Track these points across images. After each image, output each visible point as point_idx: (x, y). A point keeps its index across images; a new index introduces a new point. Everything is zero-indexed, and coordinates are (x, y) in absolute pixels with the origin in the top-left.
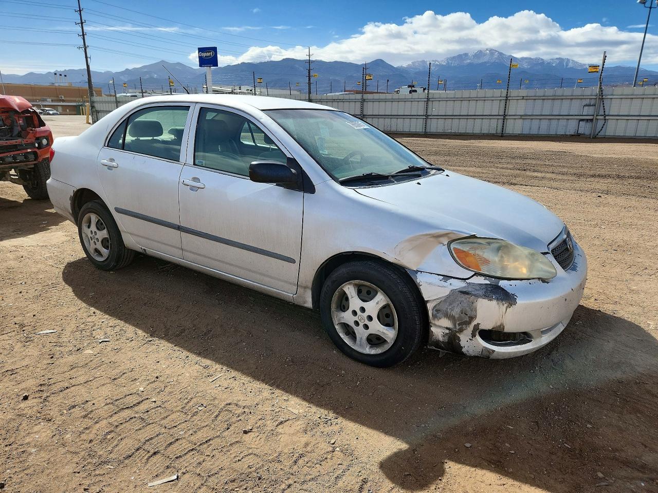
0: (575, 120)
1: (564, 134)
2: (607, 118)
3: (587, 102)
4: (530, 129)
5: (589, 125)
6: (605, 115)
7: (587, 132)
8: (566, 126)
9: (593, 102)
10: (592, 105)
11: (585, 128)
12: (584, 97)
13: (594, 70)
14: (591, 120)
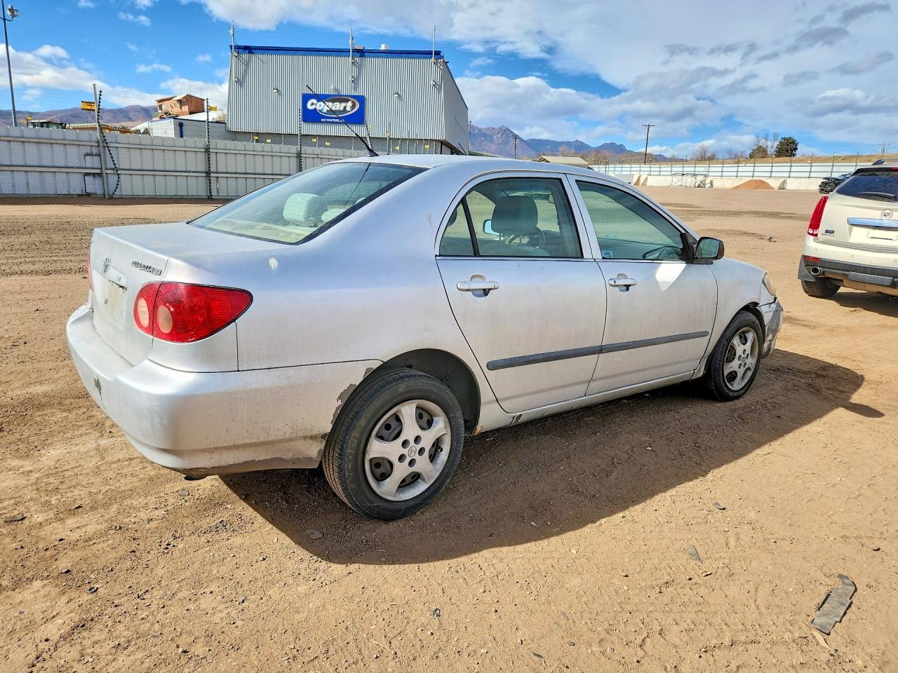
0: (78, 175)
1: (67, 193)
2: (119, 172)
3: (88, 150)
4: (14, 186)
5: (98, 181)
6: (116, 169)
7: (99, 191)
8: (68, 182)
9: (95, 151)
10: (96, 155)
11: (93, 186)
12: (82, 143)
13: (89, 108)
14: (100, 175)
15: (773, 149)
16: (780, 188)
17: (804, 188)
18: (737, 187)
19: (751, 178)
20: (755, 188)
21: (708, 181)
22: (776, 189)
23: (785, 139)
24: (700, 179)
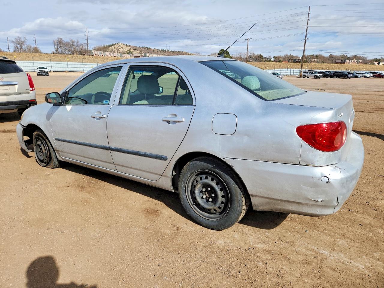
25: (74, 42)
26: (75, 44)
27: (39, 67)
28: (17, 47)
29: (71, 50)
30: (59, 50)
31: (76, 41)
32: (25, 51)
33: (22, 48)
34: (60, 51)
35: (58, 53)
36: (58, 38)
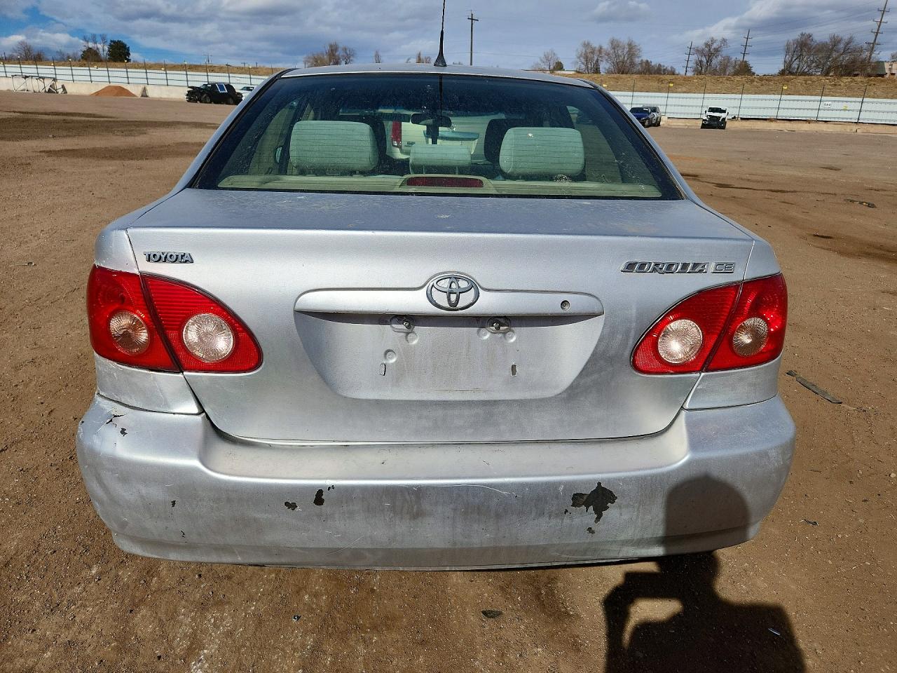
15: (105, 53)
16: (142, 96)
17: (165, 96)
18: (97, 94)
19: (107, 84)
20: (117, 95)
21: (58, 85)
22: (139, 96)
23: (114, 42)
24: (48, 83)
25: (839, 41)
26: (841, 46)
27: (710, 108)
28: (701, 61)
29: (825, 63)
30: (793, 66)
31: (846, 38)
32: (714, 72)
33: (710, 65)
34: (796, 66)
35: (791, 73)
36: (802, 34)
